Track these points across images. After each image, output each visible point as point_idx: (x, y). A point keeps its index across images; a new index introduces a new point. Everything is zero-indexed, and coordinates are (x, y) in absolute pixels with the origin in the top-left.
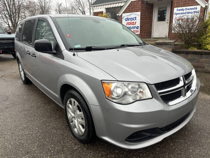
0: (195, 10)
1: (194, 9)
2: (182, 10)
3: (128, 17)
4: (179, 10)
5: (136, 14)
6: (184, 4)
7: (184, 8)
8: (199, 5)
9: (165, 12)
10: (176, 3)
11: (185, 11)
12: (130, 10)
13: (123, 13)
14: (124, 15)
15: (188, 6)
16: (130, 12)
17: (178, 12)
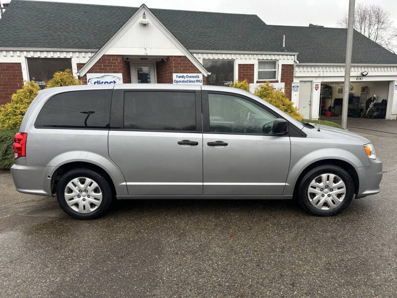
0: (197, 79)
1: (196, 77)
2: (183, 77)
3: (98, 80)
4: (180, 77)
5: (114, 77)
6: (184, 69)
7: (185, 75)
8: (201, 73)
9: (148, 76)
10: (175, 67)
11: (186, 79)
12: (103, 69)
13: (88, 72)
14: (89, 76)
15: (189, 73)
16: (102, 72)
17: (178, 79)
